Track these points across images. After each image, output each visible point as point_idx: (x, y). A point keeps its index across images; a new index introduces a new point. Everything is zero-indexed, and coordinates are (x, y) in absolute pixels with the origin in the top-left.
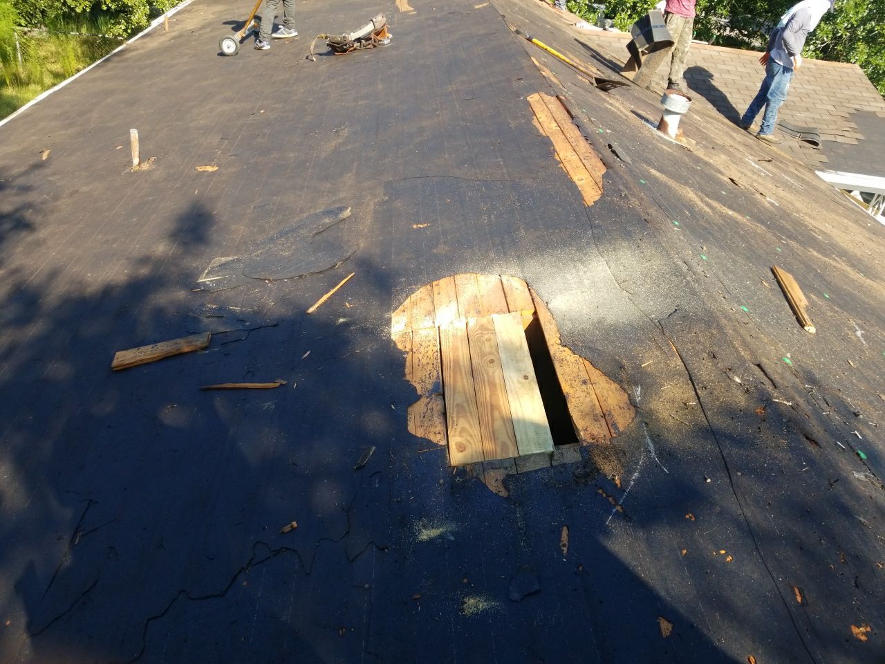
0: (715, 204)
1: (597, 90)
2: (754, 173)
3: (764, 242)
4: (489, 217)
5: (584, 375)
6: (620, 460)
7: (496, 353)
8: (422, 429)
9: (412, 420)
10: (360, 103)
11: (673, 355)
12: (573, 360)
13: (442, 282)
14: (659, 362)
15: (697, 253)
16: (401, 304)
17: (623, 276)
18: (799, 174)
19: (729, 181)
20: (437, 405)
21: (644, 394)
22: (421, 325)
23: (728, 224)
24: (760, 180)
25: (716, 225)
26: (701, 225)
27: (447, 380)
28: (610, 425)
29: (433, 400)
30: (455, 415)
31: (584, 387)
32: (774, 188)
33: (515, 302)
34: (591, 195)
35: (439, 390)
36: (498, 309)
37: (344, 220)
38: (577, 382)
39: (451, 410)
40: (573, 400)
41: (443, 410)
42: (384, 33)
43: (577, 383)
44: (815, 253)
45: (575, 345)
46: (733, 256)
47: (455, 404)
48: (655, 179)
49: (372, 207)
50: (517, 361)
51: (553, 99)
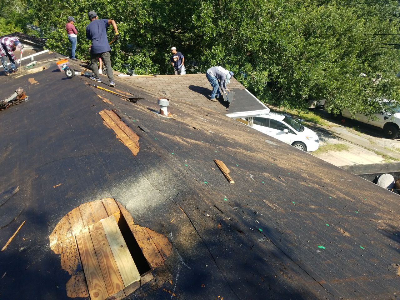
0: (188, 140)
1: (131, 103)
2: (202, 122)
3: (210, 150)
4: (91, 172)
5: (147, 235)
6: (170, 271)
7: (105, 239)
8: (75, 293)
9: (69, 290)
10: (16, 131)
11: (182, 213)
12: (141, 230)
13: (73, 211)
14: (177, 218)
15: (183, 164)
16: (53, 229)
17: (155, 183)
18: (220, 118)
19: (193, 128)
20: (80, 277)
21: (174, 235)
22: (66, 237)
23: (195, 147)
24: (205, 124)
25: (190, 149)
26: (184, 151)
27: (83, 262)
28: (163, 256)
29: (78, 275)
30: (90, 279)
31: (148, 241)
32: (211, 126)
33: (110, 210)
34: (135, 150)
35: (80, 269)
36: (103, 217)
37: (16, 193)
38: (145, 239)
39: (88, 277)
40: (145, 250)
41: (84, 279)
42: (24, 96)
43: (145, 241)
44: (230, 149)
45: (141, 223)
46: (198, 161)
47: (90, 272)
48: (162, 136)
49: (30, 183)
50: (116, 240)
51: (110, 112)
